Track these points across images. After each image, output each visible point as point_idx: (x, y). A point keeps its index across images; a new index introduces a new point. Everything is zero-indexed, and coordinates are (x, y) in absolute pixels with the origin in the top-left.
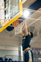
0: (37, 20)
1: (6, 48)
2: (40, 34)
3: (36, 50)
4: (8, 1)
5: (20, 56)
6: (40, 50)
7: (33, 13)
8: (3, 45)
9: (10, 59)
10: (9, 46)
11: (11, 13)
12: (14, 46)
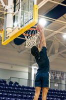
0: (57, 32)
1: (12, 67)
2: (59, 51)
3: (52, 73)
4: (19, 3)
5: (30, 80)
6: (57, 73)
7: (52, 22)
8: (8, 64)
9: (16, 83)
10: (16, 65)
11: (22, 19)
12: (22, 66)
